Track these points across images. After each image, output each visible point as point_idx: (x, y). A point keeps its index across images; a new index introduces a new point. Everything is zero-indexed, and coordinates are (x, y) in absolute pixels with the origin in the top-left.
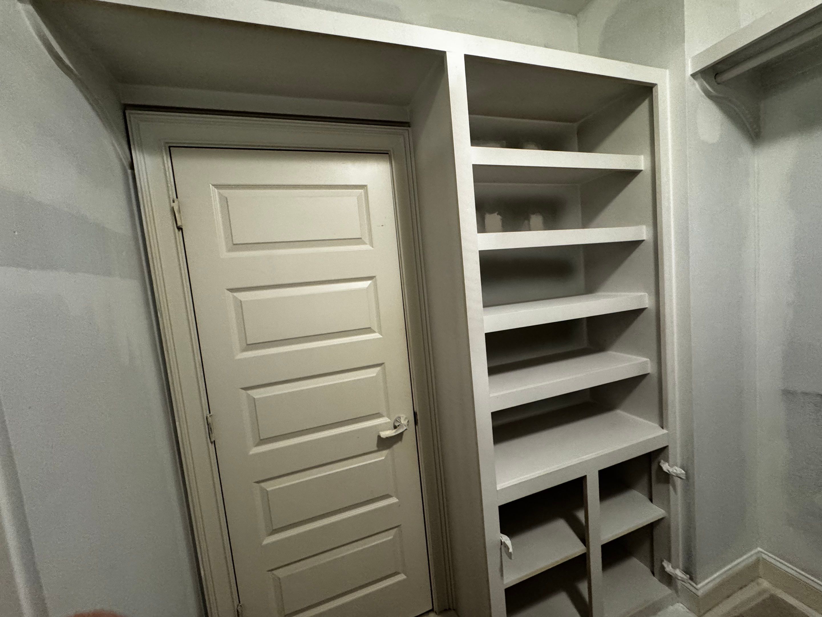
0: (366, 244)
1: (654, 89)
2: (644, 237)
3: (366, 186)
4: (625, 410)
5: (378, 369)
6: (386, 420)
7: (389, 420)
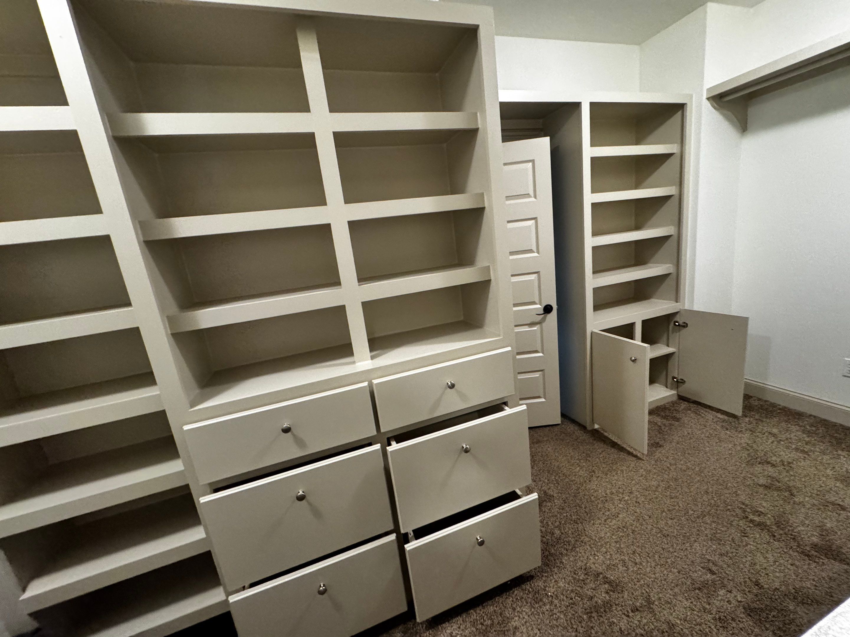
0: (532, 198)
1: (685, 106)
2: (674, 193)
3: (534, 160)
5: (536, 275)
6: (538, 306)
7: (541, 307)
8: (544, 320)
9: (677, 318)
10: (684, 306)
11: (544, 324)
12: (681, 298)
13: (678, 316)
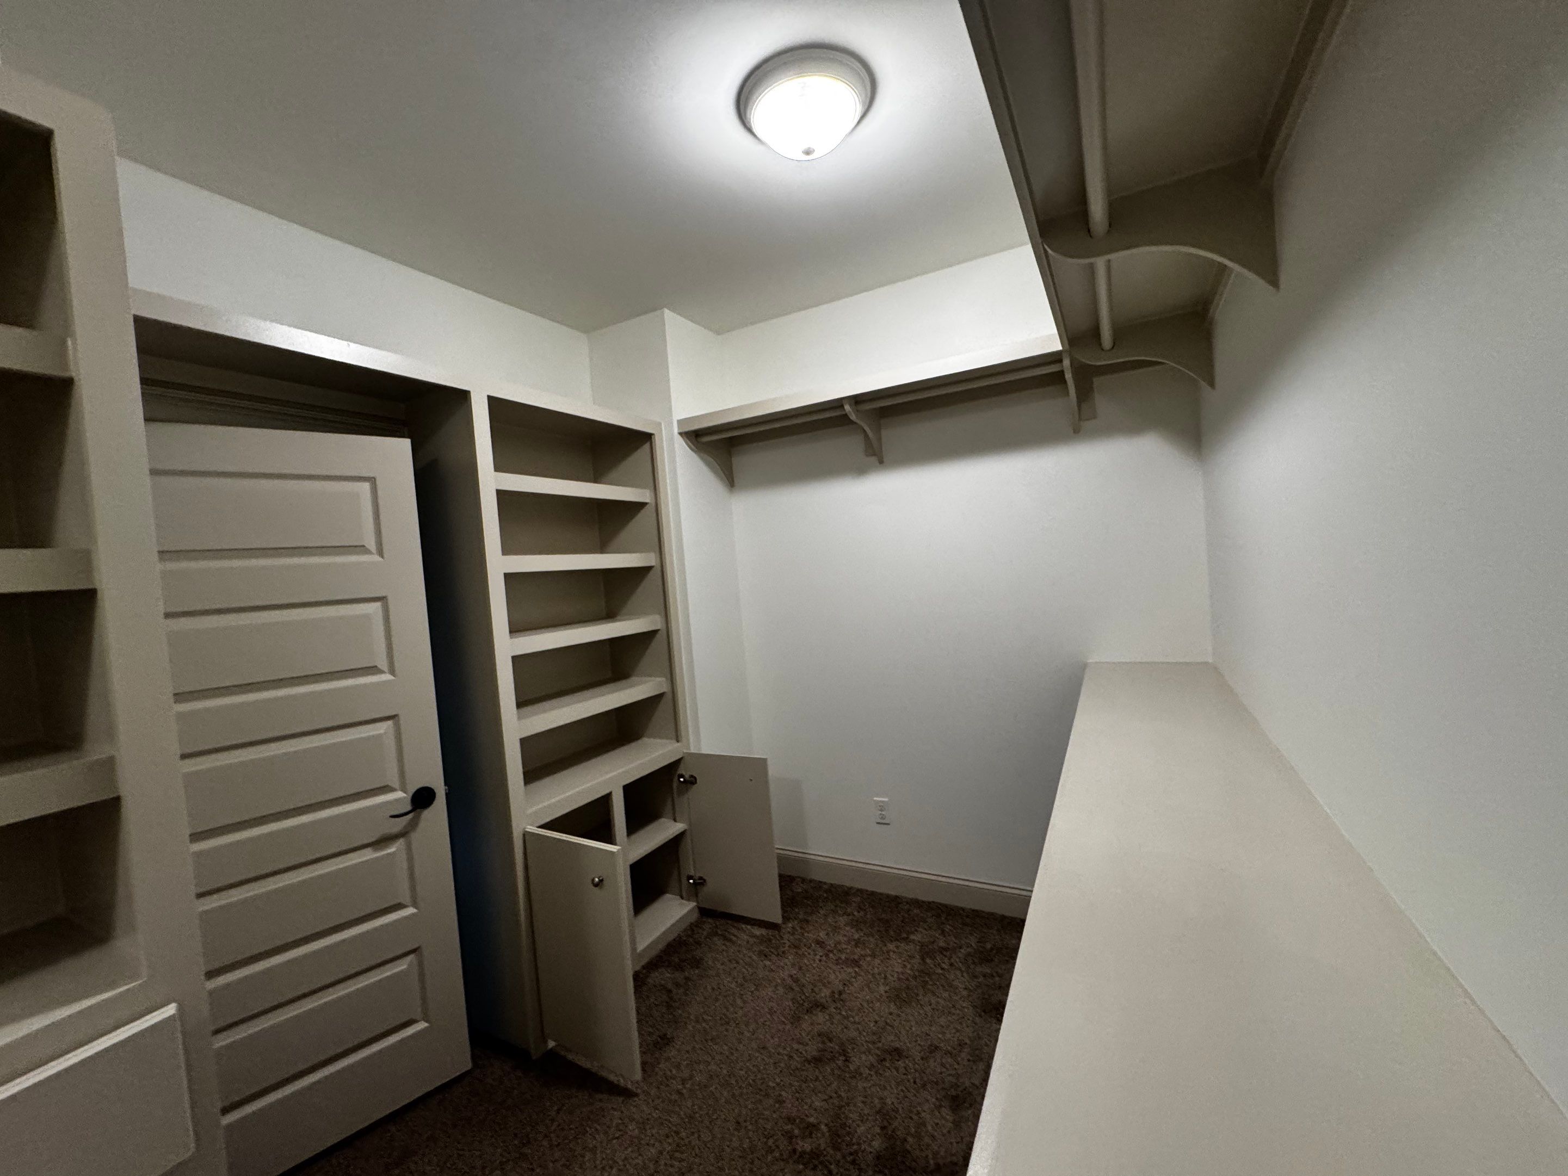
0: (373, 554)
1: (653, 437)
2: (653, 564)
3: (374, 478)
4: (649, 737)
5: (390, 723)
6: (400, 794)
7: (405, 795)
8: (413, 825)
9: (681, 770)
10: (688, 747)
11: (415, 836)
12: (683, 733)
13: (682, 766)
